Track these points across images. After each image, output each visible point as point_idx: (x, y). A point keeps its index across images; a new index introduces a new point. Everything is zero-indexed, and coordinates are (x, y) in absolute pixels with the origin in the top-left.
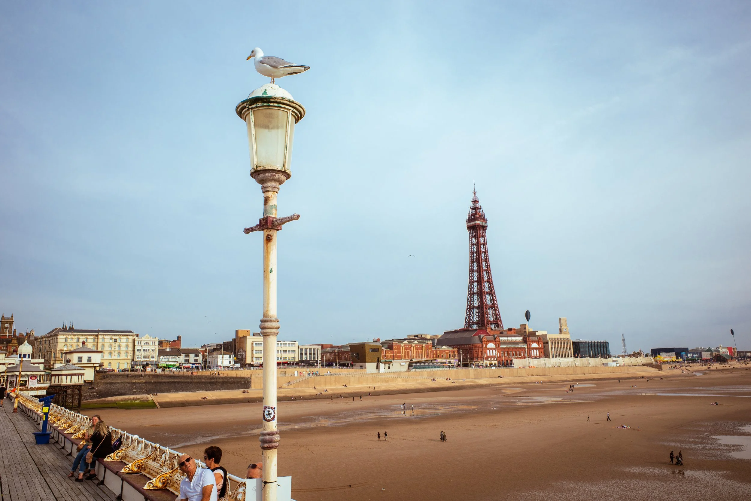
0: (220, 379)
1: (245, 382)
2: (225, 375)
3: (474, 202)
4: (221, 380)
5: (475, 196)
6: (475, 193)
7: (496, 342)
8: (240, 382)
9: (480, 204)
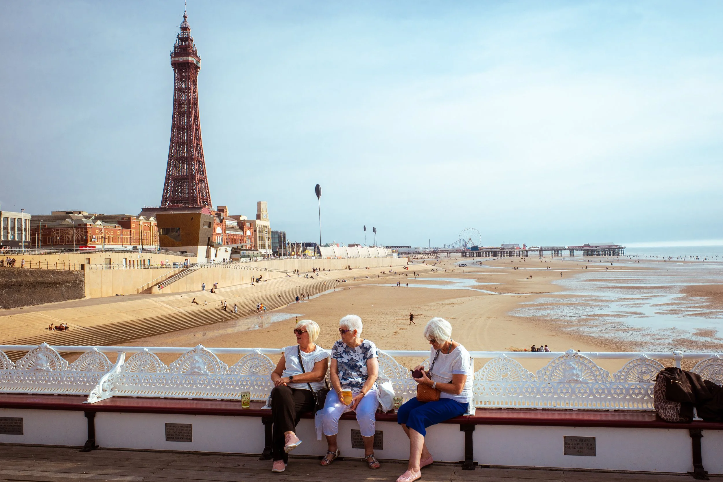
0: (26, 276)
1: (75, 281)
2: (35, 266)
3: (185, 29)
4: (30, 279)
5: (185, 21)
6: (185, 17)
7: (223, 225)
8: (67, 282)
9: (192, 34)
